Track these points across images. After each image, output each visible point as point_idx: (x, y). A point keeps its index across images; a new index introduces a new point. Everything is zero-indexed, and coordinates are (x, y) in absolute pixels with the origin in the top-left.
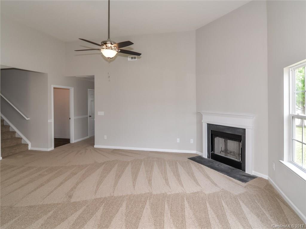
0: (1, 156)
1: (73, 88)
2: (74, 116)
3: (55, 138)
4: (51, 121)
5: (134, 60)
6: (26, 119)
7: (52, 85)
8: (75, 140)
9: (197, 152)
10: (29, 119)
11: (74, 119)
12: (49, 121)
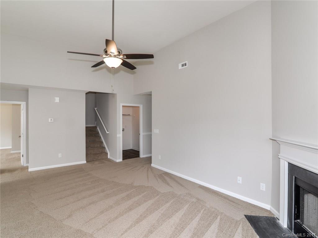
0: (86, 161)
1: (142, 105)
2: (143, 132)
3: (123, 150)
4: (119, 136)
5: (185, 67)
6: (106, 133)
7: (121, 104)
8: (143, 155)
9: (273, 209)
10: (108, 133)
11: (143, 135)
12: (118, 136)
